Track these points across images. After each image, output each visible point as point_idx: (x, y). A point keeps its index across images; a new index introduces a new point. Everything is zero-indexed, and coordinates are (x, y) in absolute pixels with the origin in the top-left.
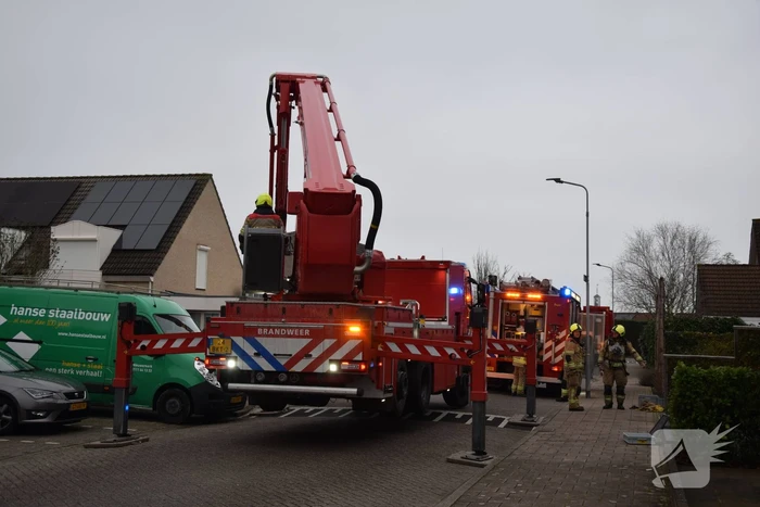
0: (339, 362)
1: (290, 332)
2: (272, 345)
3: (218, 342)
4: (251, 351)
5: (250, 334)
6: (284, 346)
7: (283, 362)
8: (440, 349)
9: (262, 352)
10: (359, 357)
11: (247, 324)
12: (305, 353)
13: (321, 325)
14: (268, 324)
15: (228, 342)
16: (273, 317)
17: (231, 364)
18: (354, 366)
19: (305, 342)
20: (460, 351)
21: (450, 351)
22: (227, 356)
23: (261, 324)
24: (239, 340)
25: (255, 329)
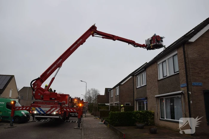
0: (56, 112)
1: (47, 107)
2: (43, 109)
3: (33, 108)
4: (39, 110)
5: (39, 107)
6: (46, 109)
7: (45, 112)
8: (73, 110)
9: (41, 110)
10: (60, 111)
11: (39, 105)
12: (50, 110)
13: (53, 106)
14: (43, 105)
15: (35, 108)
16: (44, 104)
17: (35, 112)
18: (58, 113)
19: (50, 108)
20: (76, 110)
21: (75, 110)
22: (35, 111)
23: (42, 105)
24: (37, 108)
25: (40, 106)
